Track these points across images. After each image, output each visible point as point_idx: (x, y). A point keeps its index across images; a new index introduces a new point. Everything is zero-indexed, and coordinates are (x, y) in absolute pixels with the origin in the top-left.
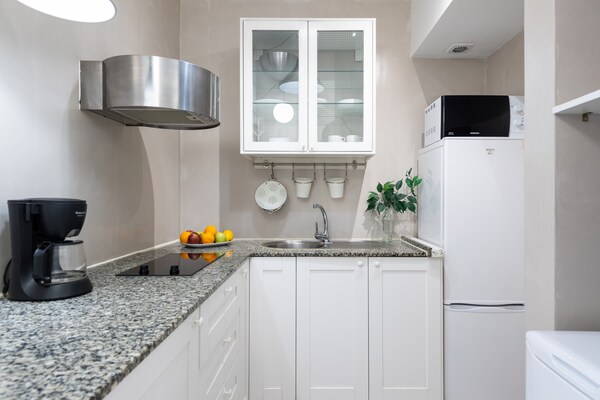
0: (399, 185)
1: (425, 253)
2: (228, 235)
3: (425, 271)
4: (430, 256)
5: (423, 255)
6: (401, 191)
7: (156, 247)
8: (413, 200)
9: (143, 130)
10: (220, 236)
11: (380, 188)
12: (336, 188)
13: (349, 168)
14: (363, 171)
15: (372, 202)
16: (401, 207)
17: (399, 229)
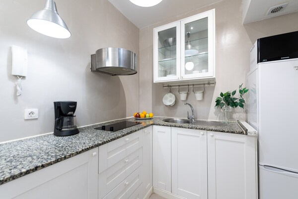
0: (234, 93)
1: (244, 132)
2: (151, 115)
3: (243, 143)
4: (246, 134)
5: (242, 133)
6: (235, 96)
7: (127, 118)
8: (242, 101)
9: (121, 77)
10: (147, 115)
11: (222, 95)
12: (199, 96)
13: (205, 85)
14: (214, 87)
15: (218, 102)
16: (234, 105)
17: (235, 116)
